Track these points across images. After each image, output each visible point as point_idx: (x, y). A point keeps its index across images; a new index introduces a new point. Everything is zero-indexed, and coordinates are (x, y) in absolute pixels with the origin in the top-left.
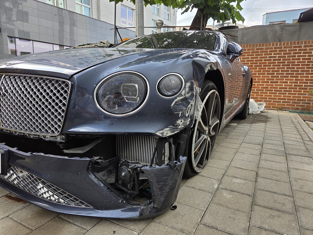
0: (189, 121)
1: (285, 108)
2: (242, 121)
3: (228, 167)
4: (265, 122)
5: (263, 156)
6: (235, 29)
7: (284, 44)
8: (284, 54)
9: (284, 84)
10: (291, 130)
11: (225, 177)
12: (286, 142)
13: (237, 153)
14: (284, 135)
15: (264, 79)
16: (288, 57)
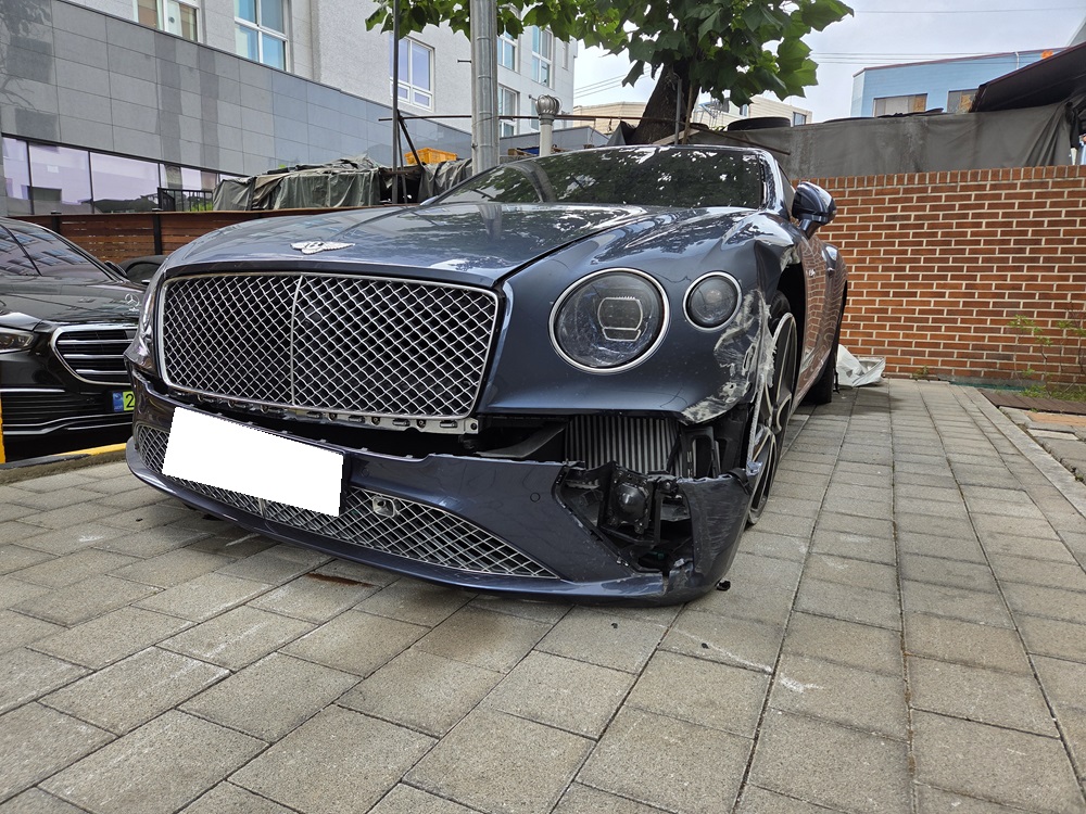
0: (746, 386)
1: (936, 371)
2: (820, 408)
3: (819, 513)
4: (889, 410)
5: (902, 490)
6: (783, 129)
7: (932, 180)
8: (933, 208)
9: (932, 300)
10: (963, 430)
11: (817, 532)
12: (955, 458)
13: (833, 485)
14: (946, 441)
15: (875, 286)
16: (945, 217)
